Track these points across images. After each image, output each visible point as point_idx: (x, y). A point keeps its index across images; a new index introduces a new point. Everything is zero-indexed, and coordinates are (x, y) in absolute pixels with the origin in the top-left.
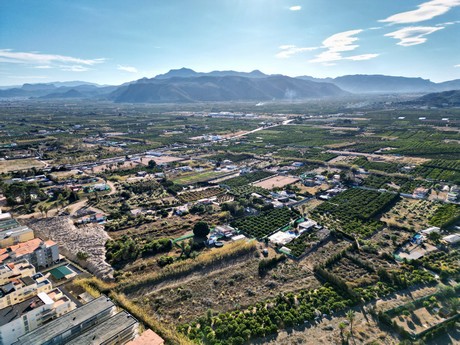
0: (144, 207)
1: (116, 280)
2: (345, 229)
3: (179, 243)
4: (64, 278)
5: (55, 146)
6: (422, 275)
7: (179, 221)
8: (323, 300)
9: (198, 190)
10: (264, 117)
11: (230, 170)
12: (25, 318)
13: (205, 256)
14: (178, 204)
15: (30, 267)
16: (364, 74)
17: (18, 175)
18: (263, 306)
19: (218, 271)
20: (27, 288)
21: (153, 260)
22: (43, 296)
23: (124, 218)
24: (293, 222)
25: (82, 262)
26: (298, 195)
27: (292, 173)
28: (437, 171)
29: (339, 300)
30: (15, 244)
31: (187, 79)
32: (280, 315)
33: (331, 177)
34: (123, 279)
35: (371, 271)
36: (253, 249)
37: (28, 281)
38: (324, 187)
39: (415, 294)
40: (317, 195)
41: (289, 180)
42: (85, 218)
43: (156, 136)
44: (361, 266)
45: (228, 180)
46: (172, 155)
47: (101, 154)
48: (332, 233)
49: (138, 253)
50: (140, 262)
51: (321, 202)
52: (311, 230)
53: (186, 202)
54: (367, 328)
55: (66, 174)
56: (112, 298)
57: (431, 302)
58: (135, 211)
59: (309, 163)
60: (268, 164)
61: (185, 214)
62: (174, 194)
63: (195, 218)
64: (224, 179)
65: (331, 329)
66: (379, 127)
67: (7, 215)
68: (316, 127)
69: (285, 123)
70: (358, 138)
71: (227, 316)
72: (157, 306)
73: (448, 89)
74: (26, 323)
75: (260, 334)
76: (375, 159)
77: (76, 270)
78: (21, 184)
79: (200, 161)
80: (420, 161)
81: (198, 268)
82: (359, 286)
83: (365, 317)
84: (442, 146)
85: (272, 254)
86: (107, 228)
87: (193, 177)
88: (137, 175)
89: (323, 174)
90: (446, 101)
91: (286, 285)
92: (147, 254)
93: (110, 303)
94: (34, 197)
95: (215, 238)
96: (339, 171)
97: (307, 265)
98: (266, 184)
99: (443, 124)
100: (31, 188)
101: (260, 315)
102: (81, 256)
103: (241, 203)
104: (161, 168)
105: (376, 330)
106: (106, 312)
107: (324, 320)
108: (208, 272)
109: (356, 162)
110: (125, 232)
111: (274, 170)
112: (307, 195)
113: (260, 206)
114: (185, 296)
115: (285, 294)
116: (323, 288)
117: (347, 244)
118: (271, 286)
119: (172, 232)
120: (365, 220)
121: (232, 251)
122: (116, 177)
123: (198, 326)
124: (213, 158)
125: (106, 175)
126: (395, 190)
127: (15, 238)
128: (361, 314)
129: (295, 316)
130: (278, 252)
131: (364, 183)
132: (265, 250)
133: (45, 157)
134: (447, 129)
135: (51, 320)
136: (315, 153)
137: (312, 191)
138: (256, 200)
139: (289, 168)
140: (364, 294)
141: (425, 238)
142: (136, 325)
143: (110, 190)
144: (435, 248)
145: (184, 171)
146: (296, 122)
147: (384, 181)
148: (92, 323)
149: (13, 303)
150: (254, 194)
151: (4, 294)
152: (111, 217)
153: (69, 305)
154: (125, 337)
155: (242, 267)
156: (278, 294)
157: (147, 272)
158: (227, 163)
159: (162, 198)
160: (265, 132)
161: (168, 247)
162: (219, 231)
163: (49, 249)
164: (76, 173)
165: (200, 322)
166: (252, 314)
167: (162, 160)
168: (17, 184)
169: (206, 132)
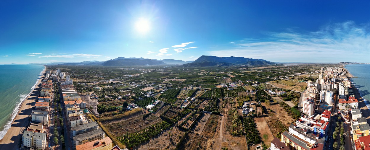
0: (109, 96)
1: (99, 118)
2: (168, 102)
3: (119, 108)
4: (86, 113)
5: (88, 76)
6: (188, 111)
7: (119, 101)
8: (164, 125)
9: (125, 91)
10: (144, 70)
11: (134, 85)
12: (76, 121)
13: (126, 113)
14: (119, 96)
15: (79, 107)
16: (167, 59)
17: (79, 82)
18: (145, 130)
19: (131, 119)
20: (78, 113)
21: (110, 113)
22: (81, 116)
23: (103, 98)
24: (153, 101)
25: (91, 109)
26: (154, 92)
27: (152, 86)
28: (188, 82)
29: (168, 125)
30: (77, 100)
31: (123, 60)
32: (150, 133)
33: (163, 86)
34: (101, 117)
35: (176, 113)
36: (141, 111)
37: (78, 111)
38: (162, 89)
39: (187, 117)
40: (160, 92)
41: (152, 88)
42: (93, 97)
43: (114, 75)
44: (173, 112)
46: (118, 81)
47: (99, 79)
48: (165, 103)
49: (106, 110)
50: (107, 113)
51: (161, 94)
52: (159, 103)
53: (121, 95)
54: (176, 131)
55: (90, 84)
56: (98, 123)
57: (191, 117)
58: (106, 97)
59: (157, 83)
60: (145, 83)
61: (121, 99)
62: (118, 92)
63: (124, 101)
64: (133, 88)
65: (166, 135)
66: (174, 72)
67: (76, 92)
68: (158, 72)
69: (150, 72)
70: (170, 75)
71: (133, 135)
72: (111, 129)
73: (188, 63)
74: (76, 123)
75: (144, 141)
76: (174, 80)
77: (89, 111)
78: (80, 85)
79: (125, 82)
80: (184, 80)
81: (124, 117)
82: (173, 119)
83: (176, 128)
84: (188, 76)
85: (147, 112)
86: (98, 101)
87: (123, 87)
88: (107, 86)
89: (161, 86)
90: (187, 66)
91: (152, 122)
92: (109, 110)
93: (97, 124)
94: (82, 88)
95: (129, 107)
96: (165, 84)
97: (158, 115)
98: (145, 89)
99: (188, 71)
100: (82, 86)
101: (144, 134)
102: (91, 108)
103: (138, 96)
104: (114, 84)
105: (179, 131)
106: (96, 127)
107: (164, 132)
108: (127, 119)
109: (169, 82)
110: (103, 103)
111: (147, 85)
112: (157, 92)
113: (143, 97)
114: (120, 127)
115: (152, 126)
116: (163, 122)
117: (169, 106)
118: (147, 123)
119: (117, 104)
120: (173, 98)
121: (135, 112)
122: (102, 86)
123: (124, 138)
124: (129, 82)
125: (99, 85)
126: (179, 88)
127: (77, 99)
128: (174, 127)
129: (155, 133)
130: (149, 111)
131: (172, 87)
132: (145, 111)
133: (86, 79)
134: (189, 72)
135: (82, 124)
136: (158, 80)
137: (158, 91)
138: (142, 95)
139: (151, 84)
140: (175, 121)
141: (187, 100)
142: (104, 134)
143: (100, 89)
144: (190, 103)
145: (121, 85)
146: (152, 71)
147: (176, 86)
148: (92, 129)
149: (75, 116)
150: (141, 93)
151: (73, 113)
152: (100, 98)
153: (87, 121)
154: (100, 137)
155: (138, 117)
156: (149, 126)
157: (108, 116)
158: (133, 83)
159: (114, 93)
160: (144, 74)
161: (115, 109)
162: (131, 105)
163: (84, 104)
164: (92, 84)
165: (124, 137)
166: (141, 134)
167: (115, 82)
168: (79, 85)
169: (128, 74)
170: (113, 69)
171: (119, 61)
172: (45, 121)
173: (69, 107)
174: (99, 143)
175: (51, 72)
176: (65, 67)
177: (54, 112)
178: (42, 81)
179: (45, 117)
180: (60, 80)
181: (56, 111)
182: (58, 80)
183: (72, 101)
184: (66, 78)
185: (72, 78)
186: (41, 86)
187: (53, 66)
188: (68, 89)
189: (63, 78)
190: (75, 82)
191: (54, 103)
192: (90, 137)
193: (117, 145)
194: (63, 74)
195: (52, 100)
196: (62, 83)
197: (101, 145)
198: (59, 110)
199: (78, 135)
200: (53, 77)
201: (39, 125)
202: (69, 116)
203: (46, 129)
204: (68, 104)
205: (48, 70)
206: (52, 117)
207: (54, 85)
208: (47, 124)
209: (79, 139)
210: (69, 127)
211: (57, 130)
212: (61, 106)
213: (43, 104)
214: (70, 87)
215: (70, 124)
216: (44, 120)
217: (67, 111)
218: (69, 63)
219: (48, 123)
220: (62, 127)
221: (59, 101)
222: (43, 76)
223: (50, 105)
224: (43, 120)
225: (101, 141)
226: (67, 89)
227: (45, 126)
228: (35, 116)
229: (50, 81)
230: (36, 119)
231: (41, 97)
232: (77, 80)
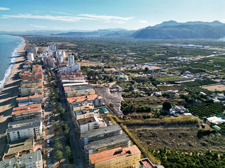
0: (140, 89)
1: (124, 119)
3: (155, 110)
4: (104, 113)
5: (107, 57)
7: (156, 99)
9: (168, 85)
10: (216, 49)
11: (189, 77)
12: (89, 125)
13: (167, 119)
14: (156, 91)
15: (92, 105)
17: (92, 68)
18: (197, 153)
19: (173, 128)
20: (91, 113)
21: (141, 115)
22: (95, 118)
23: (130, 93)
25: (111, 108)
30: (89, 95)
32: (207, 161)
34: (127, 119)
36: (195, 122)
37: (91, 111)
42: (115, 90)
43: (150, 56)
45: (187, 83)
46: (157, 66)
47: (124, 62)
49: (134, 110)
50: (135, 114)
53: (161, 91)
55: (110, 69)
56: (121, 126)
58: (136, 90)
60: (214, 76)
61: (159, 96)
62: (156, 86)
63: (164, 99)
64: (185, 81)
67: (87, 83)
71: (175, 152)
72: (140, 136)
74: (89, 127)
75: (192, 167)
77: (109, 110)
79: (172, 70)
81: (163, 124)
85: (208, 128)
86: (123, 96)
87: (167, 78)
88: (139, 74)
91: (213, 146)
92: (138, 111)
93: (120, 128)
94: (97, 77)
95: (174, 112)
98: (211, 88)
100: (96, 74)
102: (111, 105)
103: (193, 96)
104: (150, 72)
106: (118, 132)
108: (168, 127)
110: (130, 99)
111: (218, 80)
113: (205, 100)
114: (154, 135)
115: (212, 151)
118: (204, 145)
119: (151, 103)
121: (183, 120)
122: (130, 73)
123: (159, 152)
124: (180, 69)
125: (125, 72)
127: (89, 93)
129: (217, 165)
130: (211, 127)
132: (204, 124)
133: (103, 62)
135: (97, 128)
138: (202, 96)
142: (130, 141)
143: (126, 79)
145: (162, 74)
148: (112, 135)
149: (86, 118)
150: (202, 93)
151: (83, 113)
152: (125, 91)
153: (104, 124)
154: (124, 145)
155: (187, 130)
156: (207, 150)
157: (138, 119)
158: (188, 73)
159: (149, 86)
160: (216, 58)
161: (149, 110)
162: (177, 108)
163: (100, 100)
164: (114, 70)
165: (160, 150)
166: (189, 155)
167: (152, 68)
168: (92, 71)
169: (178, 55)
170: (152, 45)
171: (165, 29)
172: (37, 134)
173: (77, 105)
174: (122, 151)
175: (37, 49)
176: (65, 40)
177: (52, 117)
178: (19, 69)
179: (35, 128)
180: (56, 64)
181: (56, 115)
182: (54, 64)
183: (81, 97)
184: (67, 60)
185: (79, 60)
186: (19, 78)
187: (39, 38)
188: (73, 80)
189: (62, 61)
190: (85, 67)
191: (50, 104)
192: (110, 144)
193: (147, 158)
194: (62, 54)
195: (46, 99)
196: (61, 70)
197: (125, 154)
198: (60, 112)
199: (92, 143)
200: (43, 59)
201: (26, 143)
202: (77, 119)
203: (40, 144)
204: (75, 101)
205: (30, 46)
206: (50, 124)
207: (46, 73)
208: (41, 138)
209: (93, 147)
210: (78, 134)
211: (60, 140)
212: (62, 106)
213: (29, 108)
214: (77, 76)
215: (80, 129)
216: (35, 132)
217: (73, 112)
218: (70, 33)
219: (44, 135)
220: (67, 135)
221: (59, 99)
222: (22, 59)
223: (43, 107)
224: (33, 133)
225: (125, 149)
226: (70, 80)
227: (39, 140)
228: (16, 132)
229: (37, 67)
230: (19, 135)
231: (23, 97)
232: (87, 64)
